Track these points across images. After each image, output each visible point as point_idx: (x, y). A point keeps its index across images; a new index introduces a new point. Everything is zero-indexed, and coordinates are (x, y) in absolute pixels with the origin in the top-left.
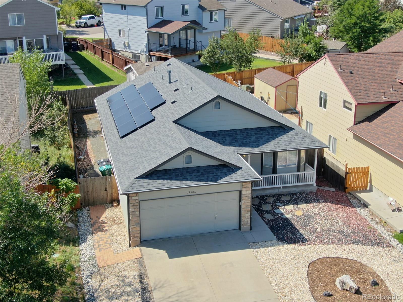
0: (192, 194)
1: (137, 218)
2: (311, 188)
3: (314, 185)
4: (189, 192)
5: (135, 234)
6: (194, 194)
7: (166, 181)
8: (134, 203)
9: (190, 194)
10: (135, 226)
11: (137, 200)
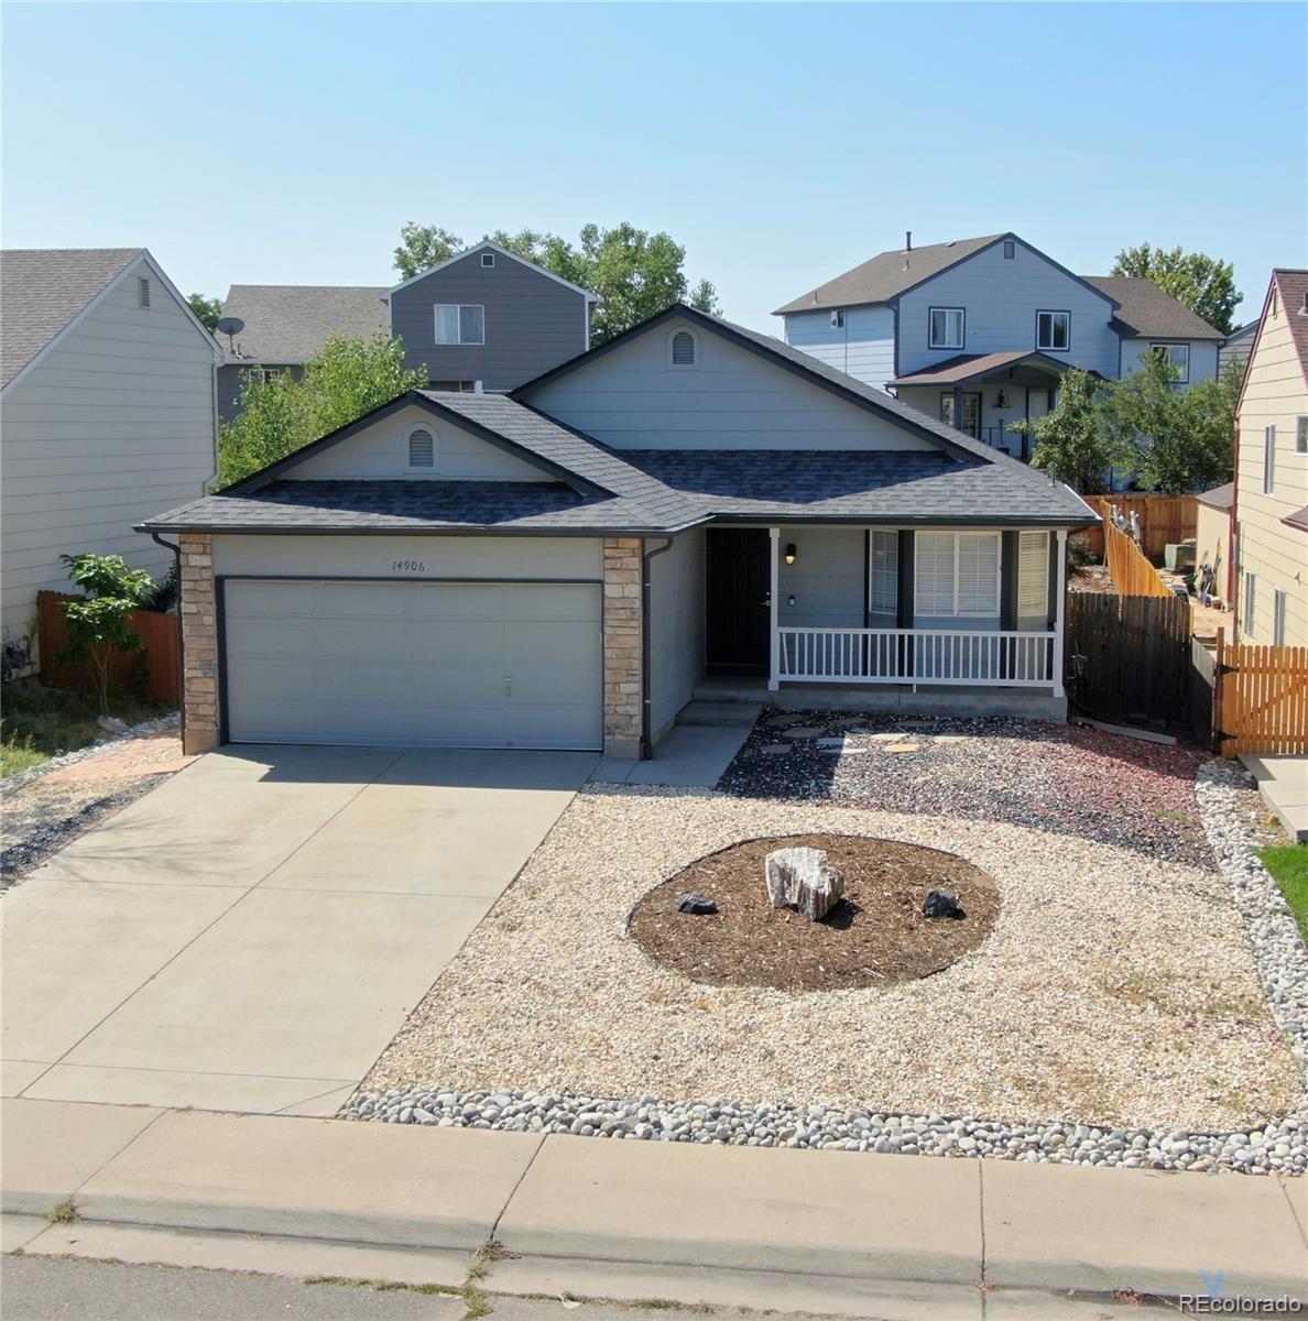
0: (410, 573)
1: (205, 641)
2: (1042, 703)
3: (1056, 695)
4: (400, 566)
5: (198, 704)
6: (417, 573)
7: (313, 509)
8: (196, 581)
9: (402, 573)
10: (200, 673)
11: (205, 568)
